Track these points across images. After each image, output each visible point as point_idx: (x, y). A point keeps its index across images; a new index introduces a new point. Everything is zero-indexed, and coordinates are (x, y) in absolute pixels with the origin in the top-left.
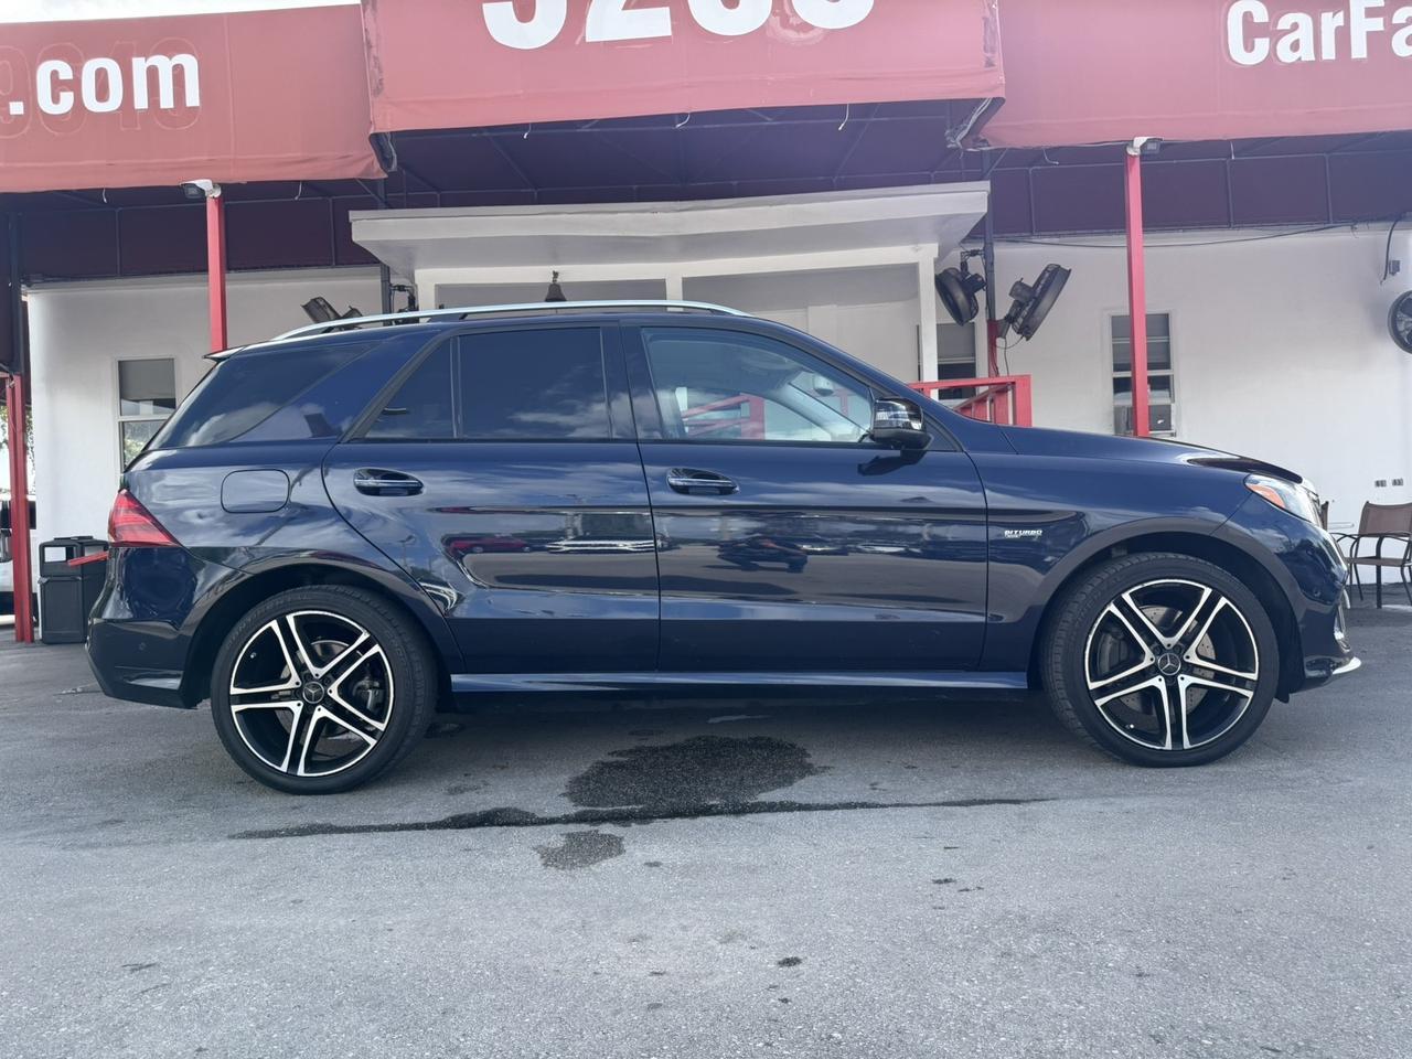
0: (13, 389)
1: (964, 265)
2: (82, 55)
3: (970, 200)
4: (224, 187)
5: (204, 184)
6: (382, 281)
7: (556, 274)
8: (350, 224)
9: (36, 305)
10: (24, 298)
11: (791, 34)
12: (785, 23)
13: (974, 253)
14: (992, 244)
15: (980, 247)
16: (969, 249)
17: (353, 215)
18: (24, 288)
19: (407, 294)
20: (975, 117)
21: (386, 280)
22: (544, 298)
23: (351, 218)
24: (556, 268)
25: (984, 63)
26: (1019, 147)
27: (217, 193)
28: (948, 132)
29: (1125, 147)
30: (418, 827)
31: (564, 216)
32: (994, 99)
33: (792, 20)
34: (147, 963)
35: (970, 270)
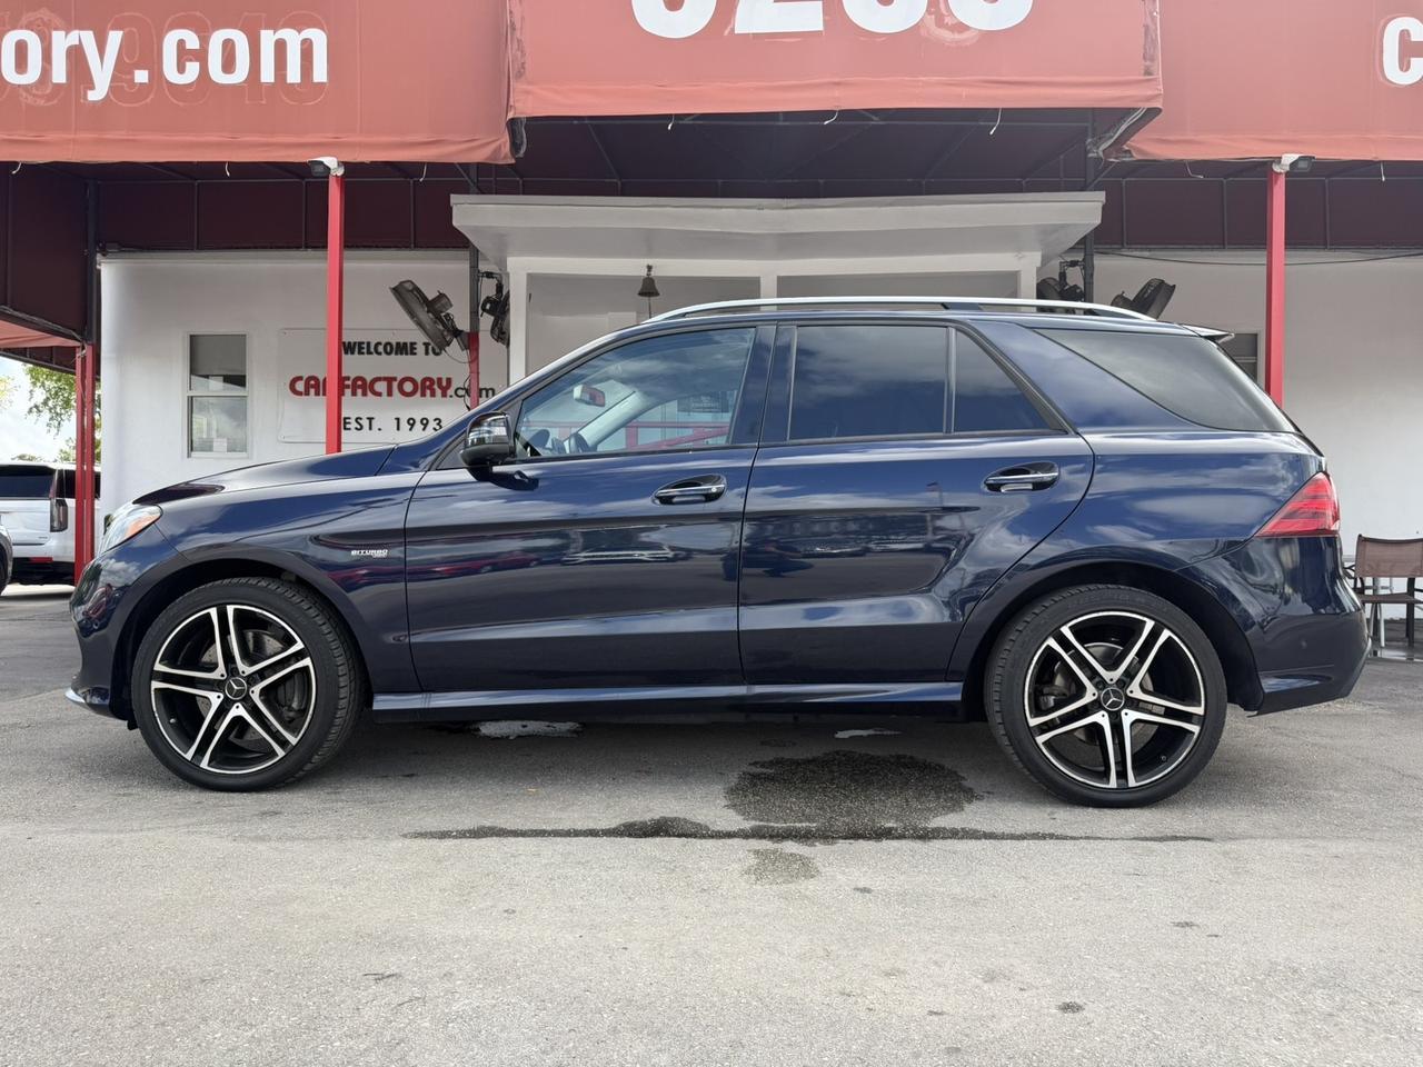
0: (84, 359)
1: (1063, 275)
2: (209, 23)
3: (1083, 210)
4: (345, 164)
5: (330, 161)
6: (471, 267)
7: (650, 268)
8: (451, 208)
9: (110, 274)
10: (98, 267)
11: (947, 35)
12: (940, 22)
13: (1073, 264)
14: (1092, 255)
15: (1079, 257)
16: (1069, 259)
17: (454, 198)
18: (99, 257)
19: (494, 282)
20: (1124, 127)
21: (474, 267)
23: (452, 201)
24: (650, 261)
25: (1143, 72)
26: (1162, 158)
27: (340, 172)
28: (1089, 140)
29: (1272, 162)
30: (593, 833)
32: (1148, 109)
33: (947, 20)
34: (388, 973)
35: (1068, 281)
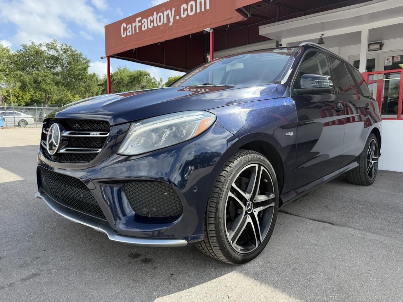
5: (208, 29)
22: (317, 43)
23: (259, 28)
24: (322, 33)
27: (212, 31)
31: (319, 16)
